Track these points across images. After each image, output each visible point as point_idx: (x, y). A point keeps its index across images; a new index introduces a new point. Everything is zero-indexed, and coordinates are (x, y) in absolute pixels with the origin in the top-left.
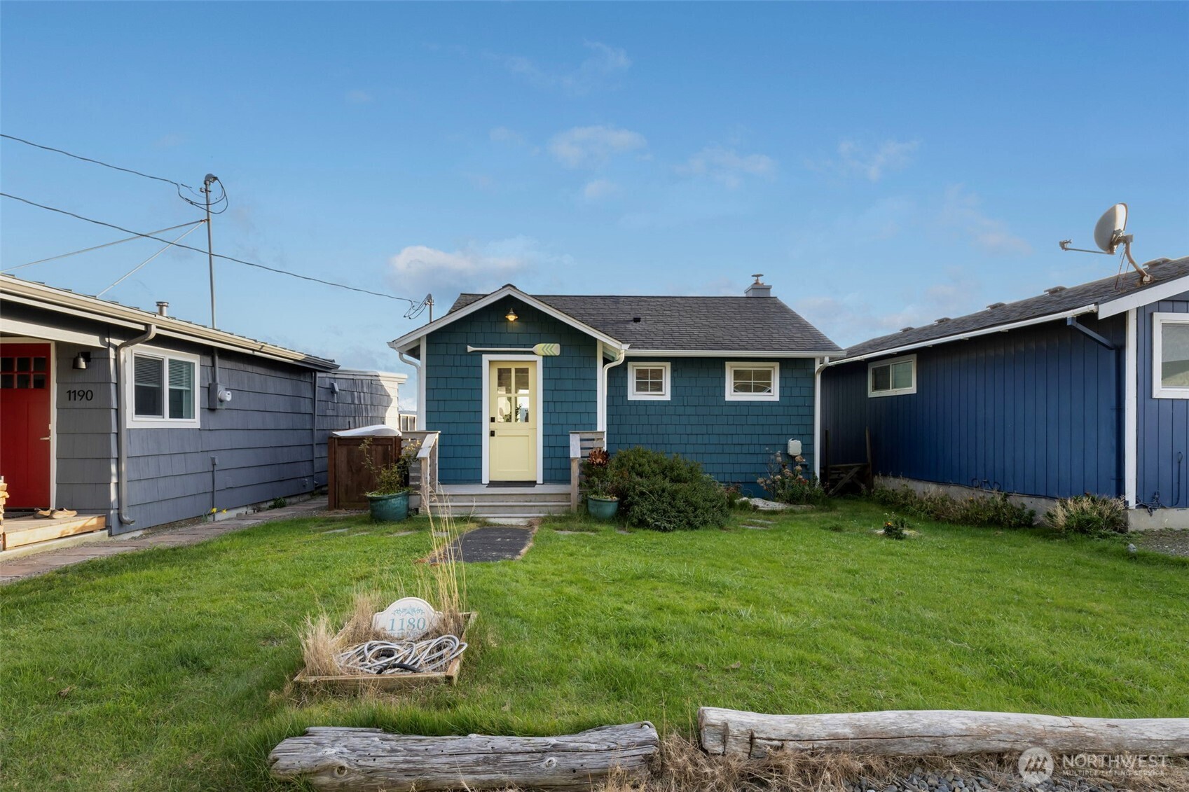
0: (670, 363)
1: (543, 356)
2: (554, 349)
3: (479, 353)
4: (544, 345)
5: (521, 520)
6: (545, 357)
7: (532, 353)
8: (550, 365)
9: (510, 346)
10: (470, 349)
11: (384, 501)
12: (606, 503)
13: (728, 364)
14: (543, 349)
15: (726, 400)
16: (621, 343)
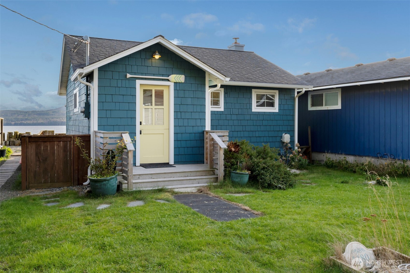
0: (223, 89)
1: (174, 83)
2: (181, 78)
3: (134, 79)
4: (175, 75)
5: (193, 188)
6: (175, 83)
7: (168, 80)
8: (178, 88)
9: (154, 75)
10: (129, 76)
11: (107, 182)
12: (245, 175)
13: (253, 91)
14: (175, 78)
15: (252, 111)
16: (225, 77)
